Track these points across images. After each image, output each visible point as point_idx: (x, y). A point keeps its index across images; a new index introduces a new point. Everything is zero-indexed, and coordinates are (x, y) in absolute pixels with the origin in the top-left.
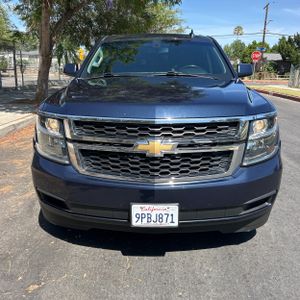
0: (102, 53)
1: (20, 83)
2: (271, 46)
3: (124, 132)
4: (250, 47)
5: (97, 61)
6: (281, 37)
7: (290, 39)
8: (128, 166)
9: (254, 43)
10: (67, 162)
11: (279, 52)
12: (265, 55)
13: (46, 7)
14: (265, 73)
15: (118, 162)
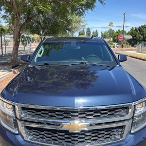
0: (43, 49)
1: (4, 53)
2: (127, 32)
3: (54, 114)
4: (117, 33)
5: (40, 54)
6: (131, 28)
7: (136, 29)
8: (57, 137)
9: (119, 30)
10: (17, 132)
11: (131, 35)
12: (124, 36)
13: (17, 17)
14: (125, 45)
15: (50, 134)
